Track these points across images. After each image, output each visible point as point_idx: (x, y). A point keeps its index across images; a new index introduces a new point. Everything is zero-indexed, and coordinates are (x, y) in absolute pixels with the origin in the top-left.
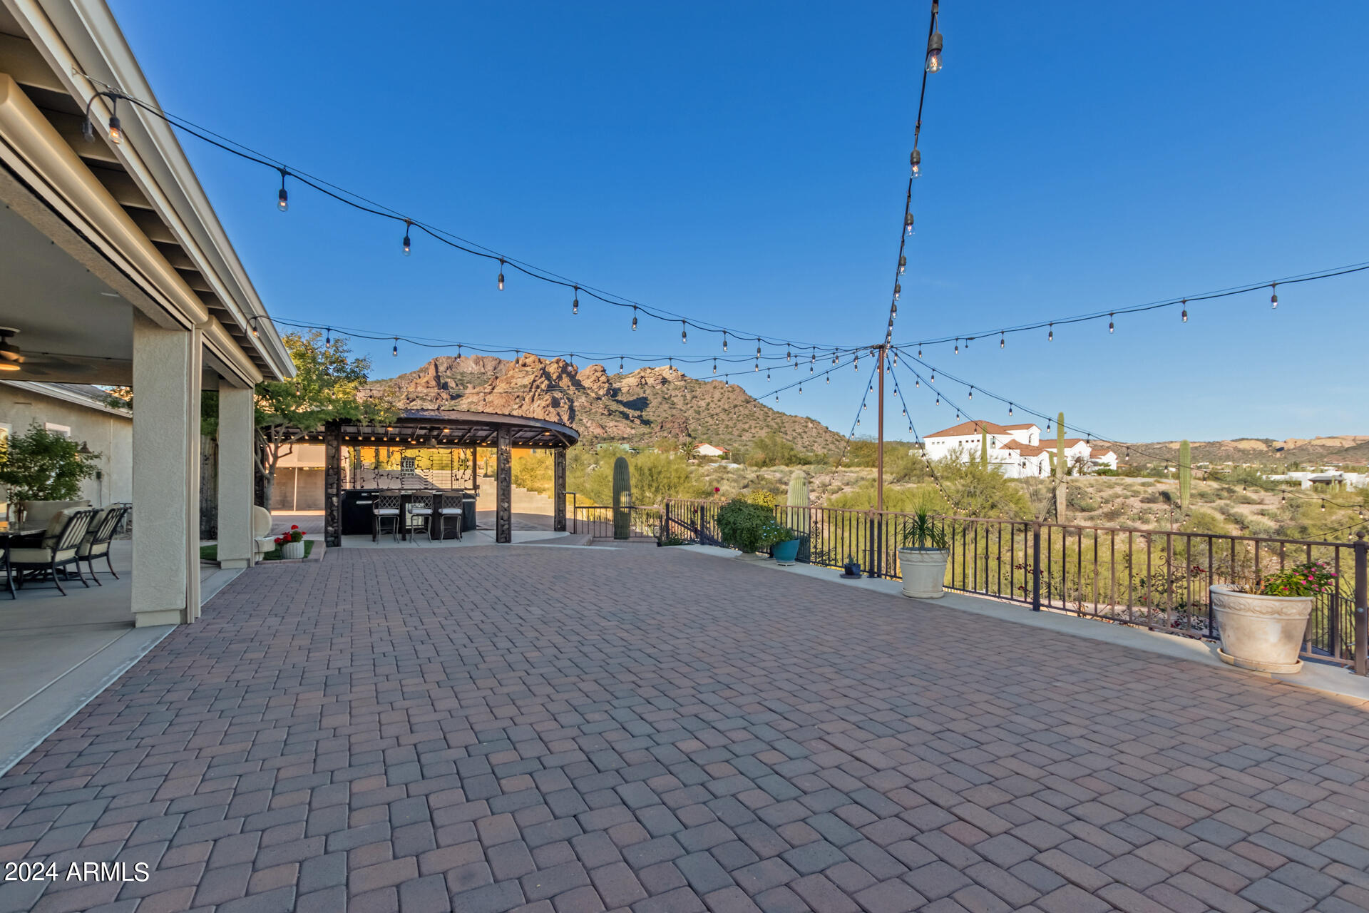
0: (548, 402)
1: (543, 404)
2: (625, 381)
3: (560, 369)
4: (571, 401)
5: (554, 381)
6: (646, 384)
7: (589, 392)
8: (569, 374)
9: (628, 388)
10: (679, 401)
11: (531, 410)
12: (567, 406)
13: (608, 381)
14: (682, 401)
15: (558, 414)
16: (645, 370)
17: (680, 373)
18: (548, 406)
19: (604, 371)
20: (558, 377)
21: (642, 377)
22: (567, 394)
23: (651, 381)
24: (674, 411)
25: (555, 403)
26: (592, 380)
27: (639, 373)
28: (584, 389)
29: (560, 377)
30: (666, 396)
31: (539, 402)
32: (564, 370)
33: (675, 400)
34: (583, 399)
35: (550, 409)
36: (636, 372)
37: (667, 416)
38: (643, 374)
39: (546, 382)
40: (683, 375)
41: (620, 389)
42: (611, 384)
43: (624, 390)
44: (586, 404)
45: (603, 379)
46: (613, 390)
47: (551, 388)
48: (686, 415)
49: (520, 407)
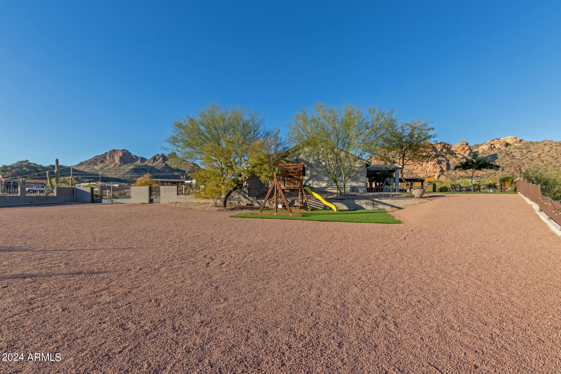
0: (435, 162)
1: (433, 163)
2: (480, 148)
3: (442, 147)
4: (448, 161)
5: (439, 152)
6: (494, 147)
7: (458, 155)
8: (446, 148)
9: (482, 151)
10: (517, 155)
11: (427, 166)
12: (445, 163)
13: (470, 149)
14: (520, 155)
15: (441, 167)
16: (494, 140)
17: (518, 139)
18: (435, 164)
19: (467, 144)
20: (441, 150)
21: (492, 144)
22: (446, 157)
23: (497, 146)
24: (514, 160)
25: (439, 162)
26: (460, 149)
27: (490, 142)
28: (455, 154)
29: (442, 150)
30: (508, 153)
31: (431, 162)
32: (444, 147)
33: (515, 154)
34: (454, 159)
35: (437, 165)
36: (488, 142)
37: (508, 163)
38: (492, 143)
39: (435, 153)
40: (521, 140)
41: (478, 152)
42: (472, 150)
43: (481, 152)
44: (456, 161)
45: (467, 148)
46: (473, 153)
47: (437, 156)
48: (523, 162)
49: (422, 165)
